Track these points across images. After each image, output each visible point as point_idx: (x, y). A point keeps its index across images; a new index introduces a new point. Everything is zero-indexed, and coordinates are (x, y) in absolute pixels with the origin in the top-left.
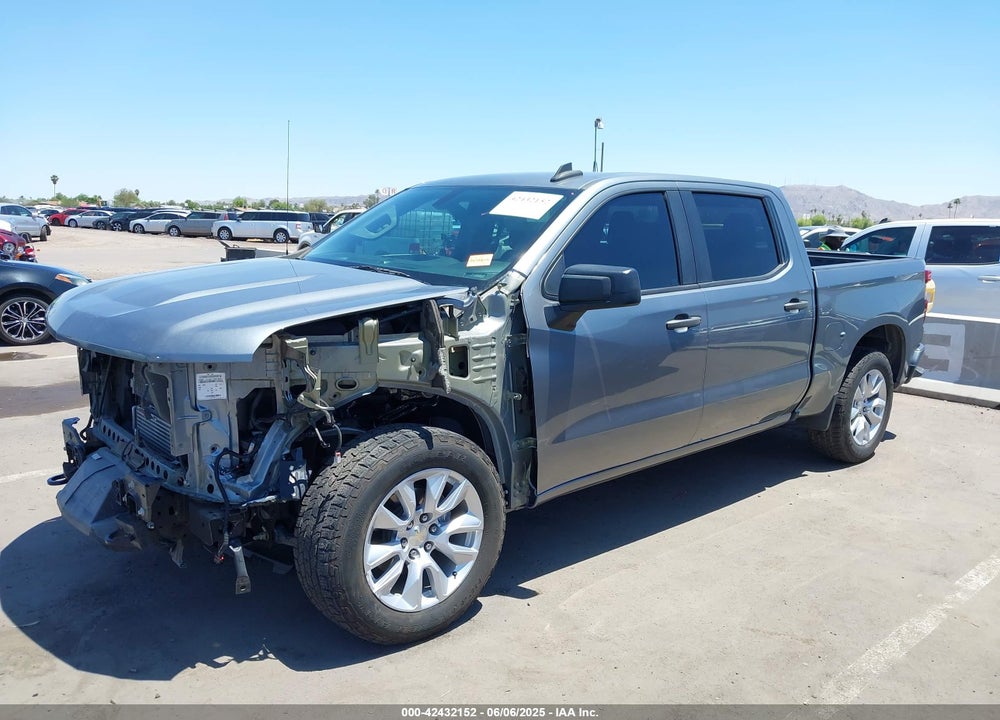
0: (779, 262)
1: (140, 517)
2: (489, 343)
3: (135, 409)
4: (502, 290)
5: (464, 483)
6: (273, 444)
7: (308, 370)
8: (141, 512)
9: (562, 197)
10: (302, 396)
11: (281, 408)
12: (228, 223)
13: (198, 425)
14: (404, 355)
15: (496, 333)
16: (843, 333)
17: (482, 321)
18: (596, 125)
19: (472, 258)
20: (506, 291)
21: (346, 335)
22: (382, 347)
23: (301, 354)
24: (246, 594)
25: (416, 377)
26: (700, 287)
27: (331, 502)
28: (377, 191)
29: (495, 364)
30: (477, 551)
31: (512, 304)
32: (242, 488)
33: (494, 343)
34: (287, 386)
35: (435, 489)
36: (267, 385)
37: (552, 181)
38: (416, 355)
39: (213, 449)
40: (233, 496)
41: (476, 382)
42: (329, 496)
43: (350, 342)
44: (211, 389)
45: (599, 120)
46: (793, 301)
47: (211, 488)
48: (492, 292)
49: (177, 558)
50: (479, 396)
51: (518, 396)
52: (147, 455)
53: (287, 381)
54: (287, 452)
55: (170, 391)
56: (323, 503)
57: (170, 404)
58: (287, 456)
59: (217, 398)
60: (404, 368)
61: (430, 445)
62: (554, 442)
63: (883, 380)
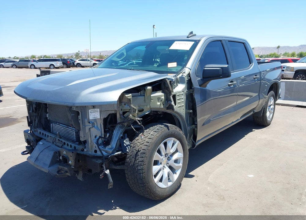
0: (250, 64)
1: (69, 164)
2: (181, 93)
3: (52, 125)
4: (184, 74)
5: (178, 142)
6: (117, 133)
7: (132, 106)
8: (70, 162)
9: (194, 42)
10: (131, 115)
11: (119, 120)
12: (34, 63)
13: (90, 128)
14: (159, 98)
15: (183, 90)
16: (266, 86)
17: (178, 86)
18: (153, 27)
19: (169, 64)
20: (185, 75)
21: (140, 92)
22: (152, 96)
23: (129, 100)
24: (111, 188)
25: (162, 106)
26: (234, 72)
27: (140, 152)
28: (79, 51)
29: (183, 101)
30: (182, 165)
31: (187, 79)
32: (108, 150)
33: (183, 93)
34: (121, 112)
35: (169, 145)
36: (113, 112)
37: (187, 37)
38: (162, 99)
39: (96, 137)
40: (104, 153)
41: (178, 107)
42: (139, 150)
43: (141, 95)
44: (94, 115)
45: (154, 26)
46: (256, 76)
47: (96, 151)
48: (180, 75)
49: (80, 177)
50: (179, 112)
51: (191, 111)
52: (64, 141)
53: (122, 110)
54: (122, 135)
55: (80, 117)
56: (137, 153)
57: (80, 122)
58: (122, 137)
59: (96, 118)
60: (159, 103)
61: (169, 130)
62: (202, 126)
63: (273, 100)
